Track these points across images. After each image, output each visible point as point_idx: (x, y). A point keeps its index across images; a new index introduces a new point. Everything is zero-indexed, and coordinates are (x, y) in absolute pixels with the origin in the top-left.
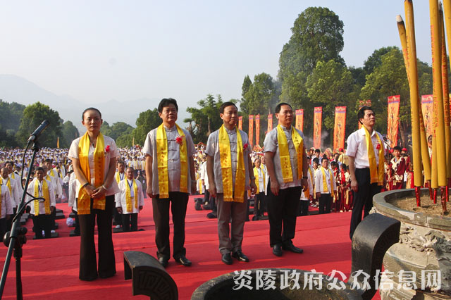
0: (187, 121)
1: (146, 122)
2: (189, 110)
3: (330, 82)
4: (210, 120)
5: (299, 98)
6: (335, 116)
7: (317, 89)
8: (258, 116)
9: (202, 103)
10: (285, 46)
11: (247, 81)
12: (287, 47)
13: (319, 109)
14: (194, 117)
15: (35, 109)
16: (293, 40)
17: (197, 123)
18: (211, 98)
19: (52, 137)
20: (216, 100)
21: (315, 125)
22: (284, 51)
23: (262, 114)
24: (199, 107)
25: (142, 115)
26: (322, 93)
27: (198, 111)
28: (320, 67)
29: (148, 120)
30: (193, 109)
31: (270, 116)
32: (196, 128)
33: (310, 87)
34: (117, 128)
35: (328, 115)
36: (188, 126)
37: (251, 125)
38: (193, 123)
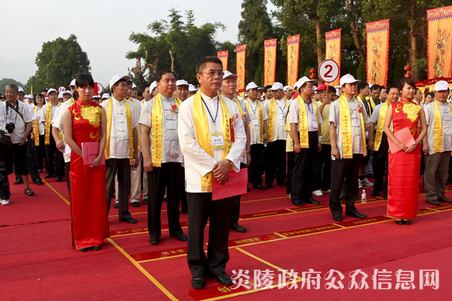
0: (131, 56)
1: (54, 59)
2: (135, 38)
4: (175, 56)
9: (156, 27)
17: (148, 61)
24: (153, 34)
25: (47, 46)
27: (151, 39)
29: (60, 54)
30: (142, 36)
32: (147, 71)
36: (135, 66)
38: (143, 62)
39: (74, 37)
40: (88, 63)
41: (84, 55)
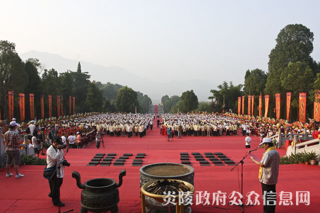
0: (210, 98)
1: (185, 99)
2: (212, 91)
3: (296, 77)
4: (225, 97)
5: (278, 86)
6: (299, 99)
7: (287, 81)
8: (253, 96)
9: (220, 87)
10: (272, 51)
11: (248, 73)
12: (273, 51)
13: (289, 94)
14: (215, 95)
15: (124, 91)
16: (277, 47)
17: (216, 99)
18: (225, 84)
19: (133, 107)
20: (229, 85)
21: (287, 104)
22: (271, 54)
23: (256, 95)
24: (218, 90)
25: (184, 94)
26: (290, 84)
27: (217, 92)
28: (291, 66)
29: (187, 97)
30: (214, 91)
31: (260, 97)
32: (216, 103)
33: (283, 79)
34: (173, 99)
35: (295, 98)
36: (211, 101)
37: (249, 102)
38: (214, 100)
39: (192, 91)
40: (197, 99)
41: (196, 96)
